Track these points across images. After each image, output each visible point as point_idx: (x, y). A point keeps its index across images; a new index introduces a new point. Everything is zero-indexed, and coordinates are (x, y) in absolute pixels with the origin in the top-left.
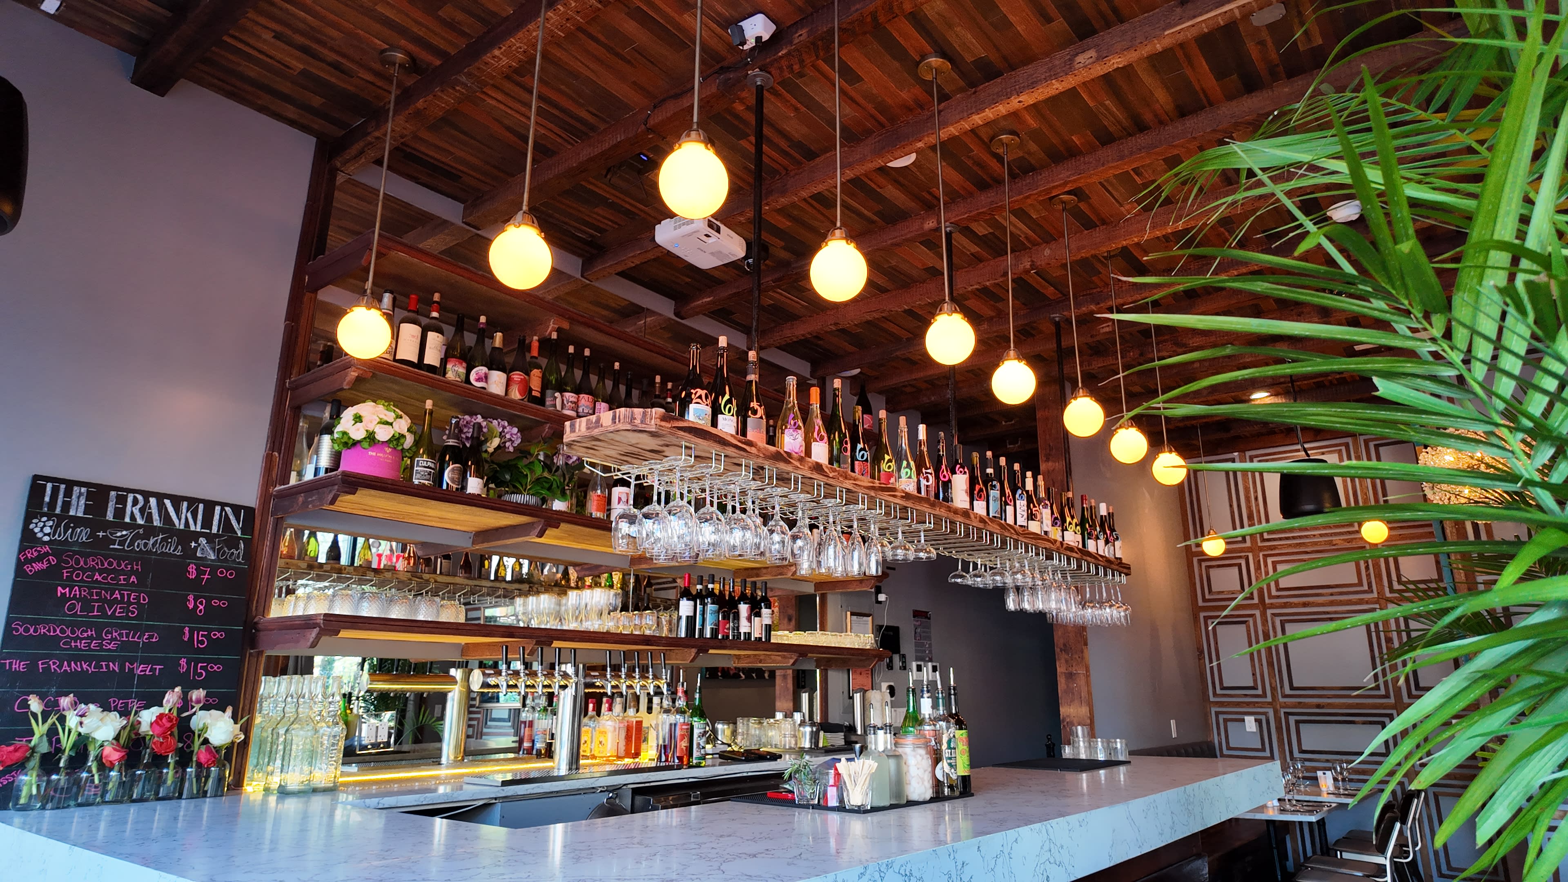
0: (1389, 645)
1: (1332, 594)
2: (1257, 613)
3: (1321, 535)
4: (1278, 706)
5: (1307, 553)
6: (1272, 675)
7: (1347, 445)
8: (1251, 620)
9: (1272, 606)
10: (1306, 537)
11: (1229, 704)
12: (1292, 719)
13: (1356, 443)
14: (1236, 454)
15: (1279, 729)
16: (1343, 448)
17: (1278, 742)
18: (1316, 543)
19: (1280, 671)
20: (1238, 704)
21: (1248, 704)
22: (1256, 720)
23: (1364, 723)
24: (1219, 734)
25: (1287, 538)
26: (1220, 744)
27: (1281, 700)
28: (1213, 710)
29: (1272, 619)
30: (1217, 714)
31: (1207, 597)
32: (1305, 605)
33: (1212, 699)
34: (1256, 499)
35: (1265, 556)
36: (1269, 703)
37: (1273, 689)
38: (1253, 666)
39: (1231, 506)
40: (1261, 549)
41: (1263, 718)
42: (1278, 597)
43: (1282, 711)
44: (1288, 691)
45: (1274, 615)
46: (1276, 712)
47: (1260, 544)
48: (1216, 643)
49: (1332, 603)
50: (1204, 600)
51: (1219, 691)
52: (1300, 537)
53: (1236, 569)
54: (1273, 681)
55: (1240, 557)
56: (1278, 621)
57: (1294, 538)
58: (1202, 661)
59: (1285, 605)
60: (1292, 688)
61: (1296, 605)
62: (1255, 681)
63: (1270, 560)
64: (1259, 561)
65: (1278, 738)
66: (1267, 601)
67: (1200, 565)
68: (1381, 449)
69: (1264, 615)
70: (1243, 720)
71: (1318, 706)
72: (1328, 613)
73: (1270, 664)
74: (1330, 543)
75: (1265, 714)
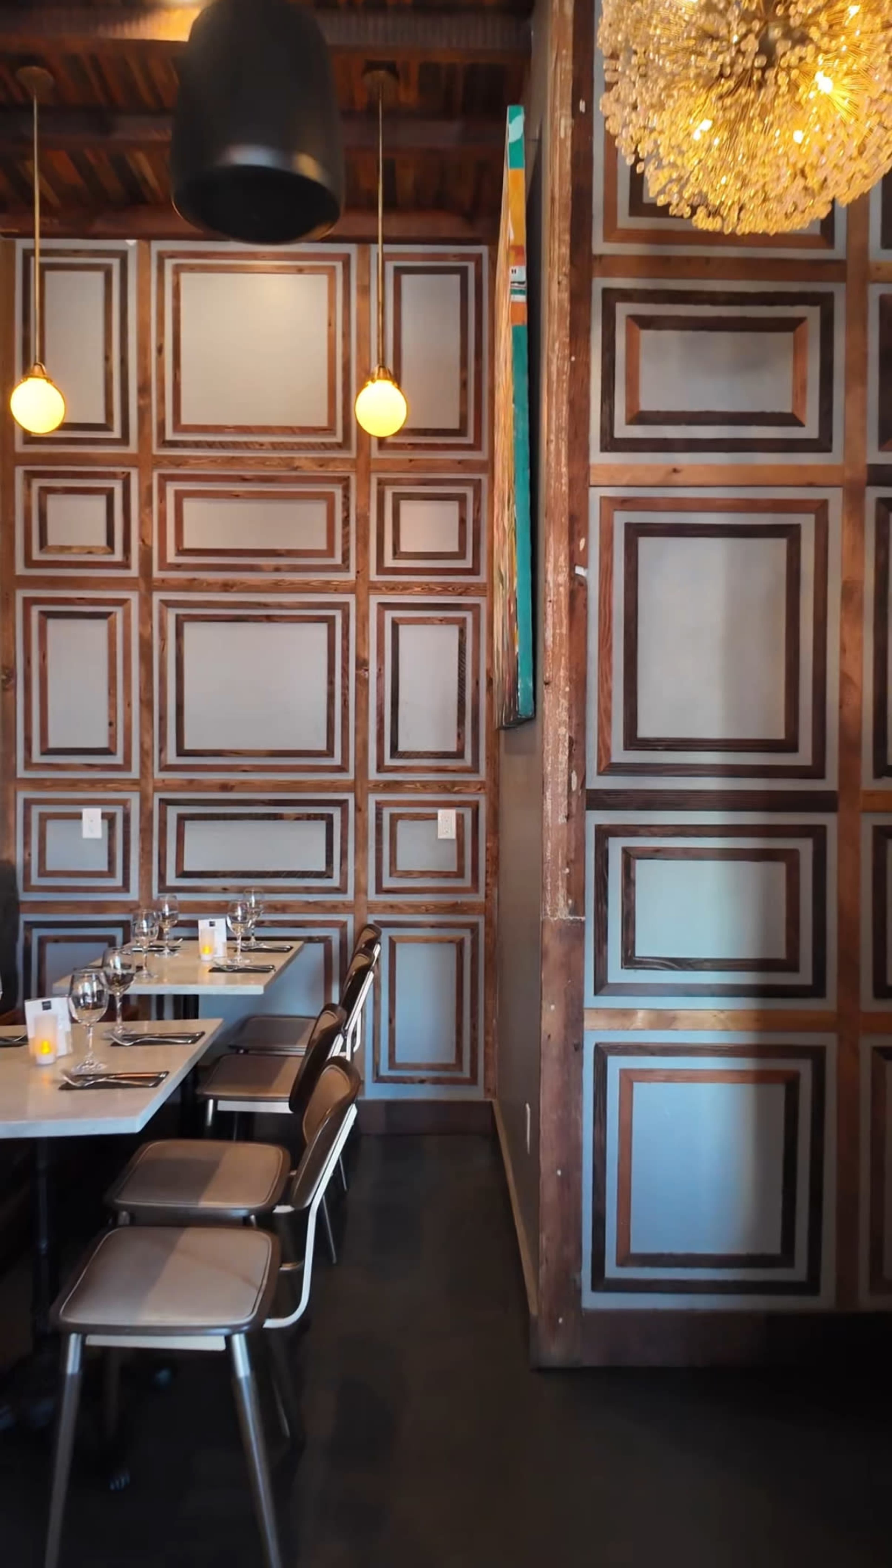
0: (361, 672)
1: (277, 569)
2: (133, 597)
3: (275, 446)
4: (150, 789)
5: (244, 479)
6: (146, 726)
7: (346, 260)
8: (119, 611)
9: (165, 585)
10: (247, 446)
11: (56, 784)
12: (173, 812)
13: (364, 258)
14: (132, 242)
15: (146, 831)
16: (339, 265)
17: (141, 857)
18: (263, 461)
19: (163, 718)
20: (73, 785)
21: (93, 784)
22: (104, 816)
23: (299, 818)
24: (27, 844)
25: (210, 445)
26: (27, 865)
27: (158, 775)
28: (21, 796)
29: (161, 613)
30: (28, 804)
31: (36, 555)
32: (226, 587)
33: (21, 773)
34: (160, 350)
35: (164, 479)
36: (135, 782)
37: (145, 754)
38: (113, 706)
39: (107, 358)
40: (158, 462)
41: (119, 811)
42: (178, 567)
43: (157, 796)
44: (172, 758)
45: (167, 604)
46: (144, 800)
47: (155, 451)
48: (43, 656)
49: (276, 587)
50: (29, 562)
51: (37, 757)
52: (235, 445)
53: (100, 503)
54: (147, 739)
55: (113, 476)
56: (171, 616)
57: (223, 445)
58: (10, 694)
59: (190, 586)
60: (181, 752)
61: (209, 587)
62: (113, 737)
63: (171, 488)
64: (150, 488)
65: (143, 849)
66: (156, 574)
67: (29, 486)
68: (406, 279)
69: (146, 602)
70: (79, 816)
71: (225, 787)
72: (265, 606)
73: (146, 703)
74: (289, 464)
75: (124, 803)
